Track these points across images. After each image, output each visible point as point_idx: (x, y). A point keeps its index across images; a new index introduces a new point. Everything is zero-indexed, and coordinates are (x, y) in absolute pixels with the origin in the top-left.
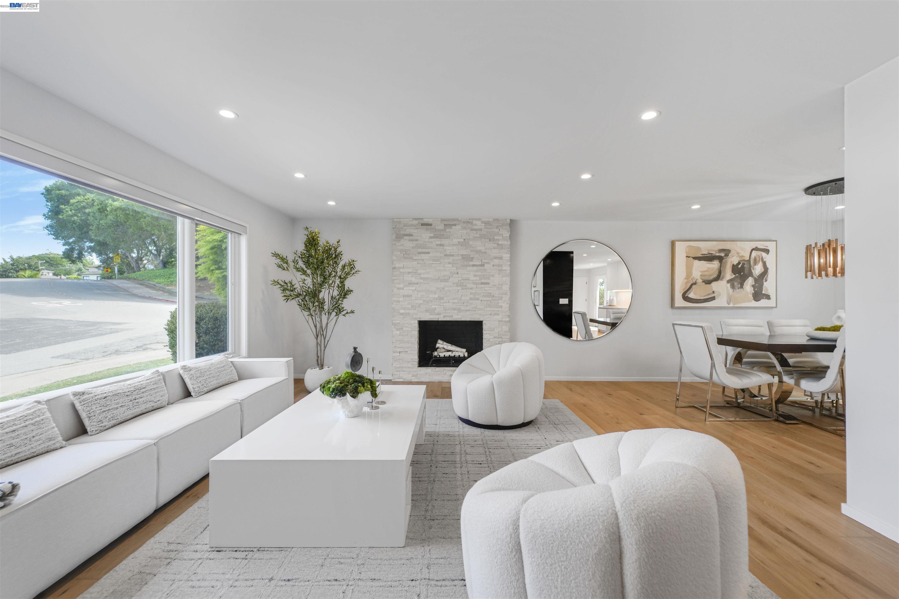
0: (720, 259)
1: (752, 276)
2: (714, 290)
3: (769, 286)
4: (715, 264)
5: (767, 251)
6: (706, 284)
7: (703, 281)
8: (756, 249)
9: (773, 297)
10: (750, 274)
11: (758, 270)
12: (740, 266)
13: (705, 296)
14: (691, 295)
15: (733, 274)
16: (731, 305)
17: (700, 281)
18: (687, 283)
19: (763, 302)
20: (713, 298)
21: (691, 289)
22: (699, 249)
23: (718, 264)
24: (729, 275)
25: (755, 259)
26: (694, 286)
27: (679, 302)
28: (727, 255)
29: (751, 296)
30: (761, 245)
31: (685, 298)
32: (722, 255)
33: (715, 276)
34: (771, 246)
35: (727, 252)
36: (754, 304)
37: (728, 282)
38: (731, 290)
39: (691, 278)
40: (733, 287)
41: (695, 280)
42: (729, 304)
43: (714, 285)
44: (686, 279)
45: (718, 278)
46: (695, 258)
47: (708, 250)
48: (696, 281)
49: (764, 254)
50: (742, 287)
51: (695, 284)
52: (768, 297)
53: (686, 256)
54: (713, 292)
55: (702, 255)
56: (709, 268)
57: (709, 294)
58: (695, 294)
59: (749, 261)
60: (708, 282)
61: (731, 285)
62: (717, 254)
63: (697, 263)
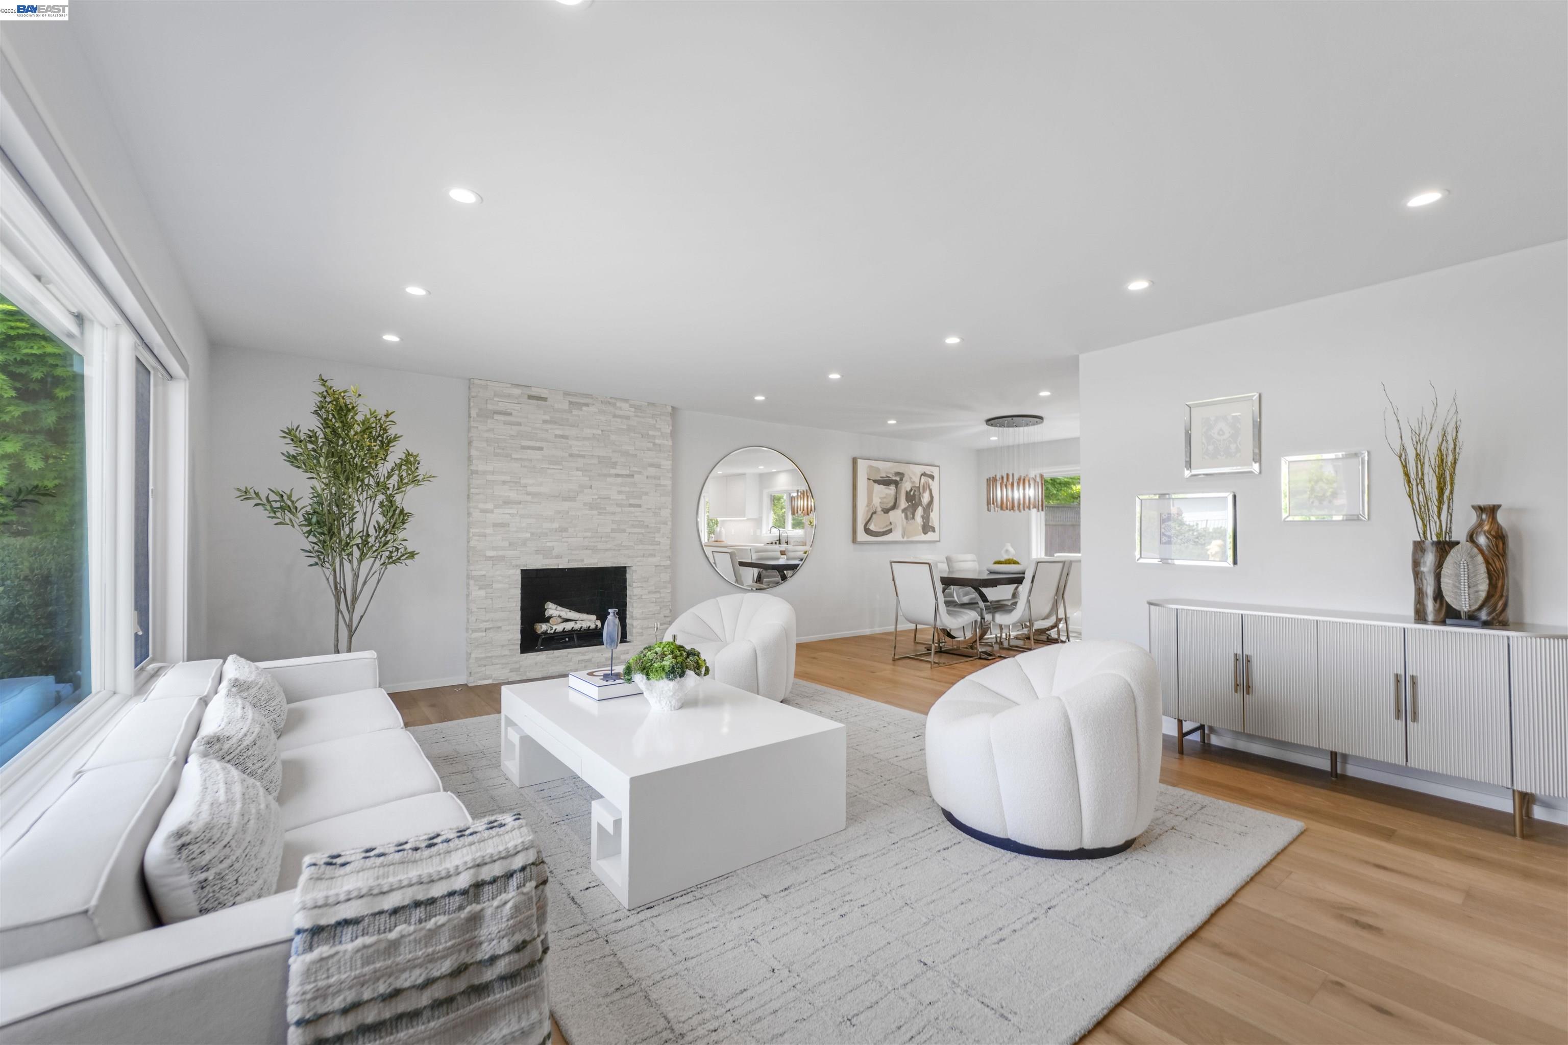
0: (896, 483)
1: (922, 506)
3: (934, 516)
5: (932, 477)
8: (924, 474)
9: (937, 529)
10: (920, 503)
11: (926, 499)
12: (912, 493)
14: (872, 527)
16: (905, 539)
17: (879, 509)
18: (868, 511)
19: (930, 536)
20: (890, 531)
22: (878, 470)
24: (903, 504)
25: (924, 486)
26: (874, 516)
27: (862, 536)
29: (920, 528)
30: (928, 470)
31: (867, 531)
32: (898, 479)
33: (891, 504)
34: (935, 471)
36: (923, 537)
38: (905, 521)
40: (907, 518)
42: (903, 538)
43: (891, 513)
44: (867, 506)
45: (894, 507)
46: (875, 481)
49: (930, 480)
50: (913, 518)
51: (875, 513)
52: (933, 530)
56: (887, 494)
57: (887, 526)
58: (875, 526)
59: (919, 487)
60: (886, 511)
63: (876, 486)
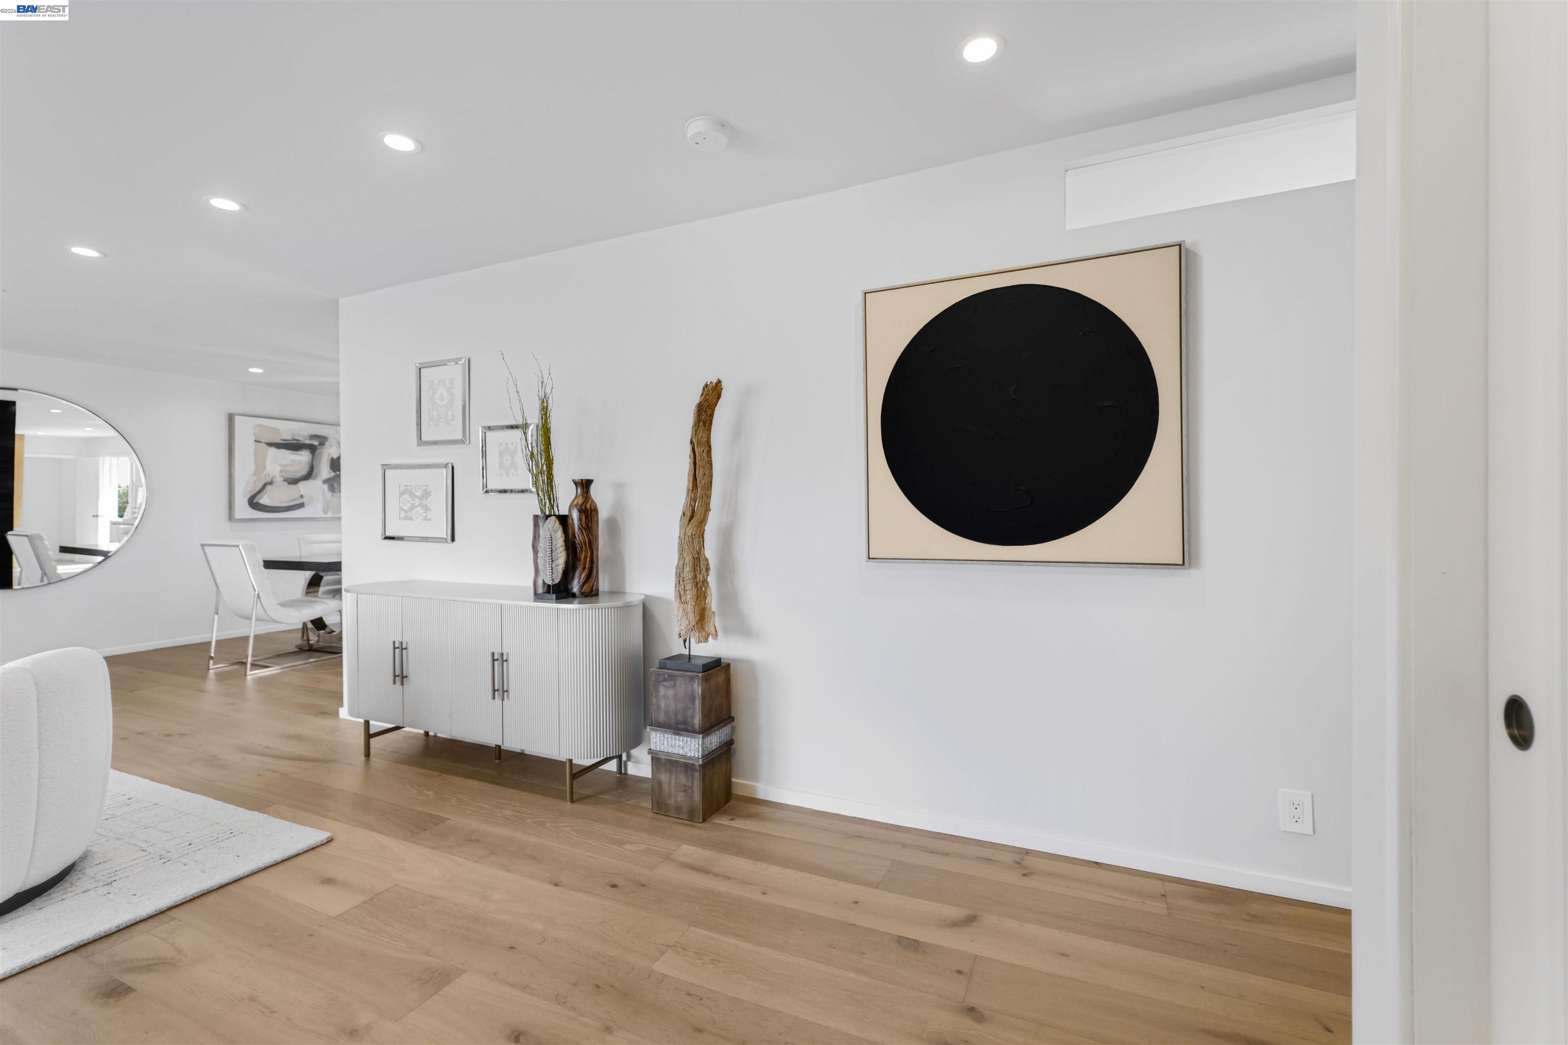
0: (313, 449)
2: (302, 492)
4: (304, 457)
6: (289, 483)
7: (284, 480)
13: (288, 502)
14: (264, 500)
15: (331, 471)
16: (330, 515)
17: (279, 479)
18: (254, 481)
20: (301, 505)
21: (264, 491)
22: (277, 430)
23: (308, 455)
24: (325, 472)
26: (268, 487)
27: (243, 510)
28: (322, 444)
31: (254, 504)
32: (316, 443)
33: (304, 472)
35: (323, 440)
37: (325, 482)
38: (329, 494)
39: (263, 474)
40: (332, 489)
41: (271, 477)
42: (326, 513)
43: (303, 487)
44: (255, 474)
45: (309, 476)
46: (270, 445)
47: (293, 434)
48: (272, 480)
51: (271, 483)
53: (255, 441)
54: (302, 496)
55: (282, 440)
56: (293, 461)
57: (294, 500)
58: (270, 498)
60: (294, 481)
61: (328, 487)
62: (308, 442)
63: (273, 451)
